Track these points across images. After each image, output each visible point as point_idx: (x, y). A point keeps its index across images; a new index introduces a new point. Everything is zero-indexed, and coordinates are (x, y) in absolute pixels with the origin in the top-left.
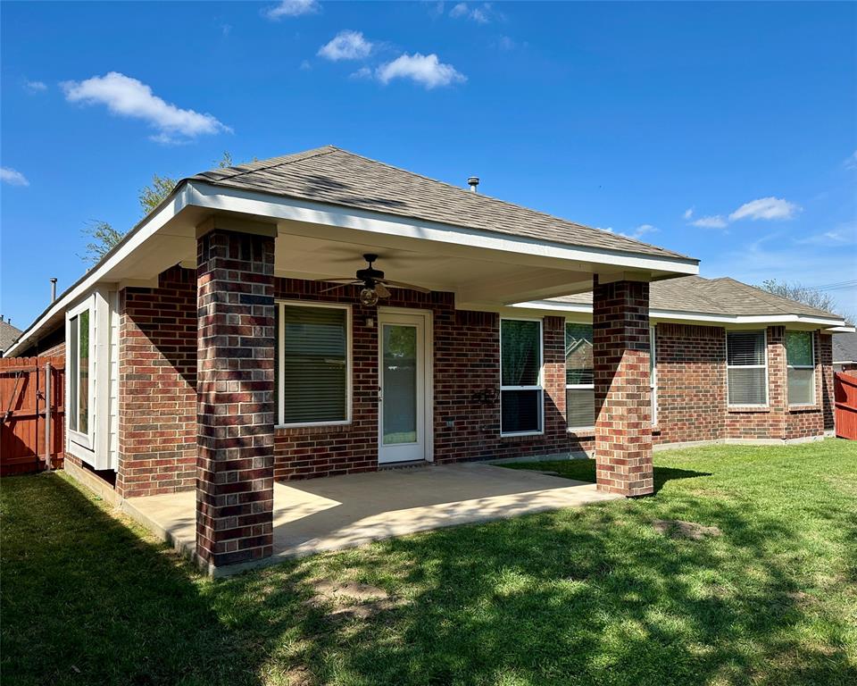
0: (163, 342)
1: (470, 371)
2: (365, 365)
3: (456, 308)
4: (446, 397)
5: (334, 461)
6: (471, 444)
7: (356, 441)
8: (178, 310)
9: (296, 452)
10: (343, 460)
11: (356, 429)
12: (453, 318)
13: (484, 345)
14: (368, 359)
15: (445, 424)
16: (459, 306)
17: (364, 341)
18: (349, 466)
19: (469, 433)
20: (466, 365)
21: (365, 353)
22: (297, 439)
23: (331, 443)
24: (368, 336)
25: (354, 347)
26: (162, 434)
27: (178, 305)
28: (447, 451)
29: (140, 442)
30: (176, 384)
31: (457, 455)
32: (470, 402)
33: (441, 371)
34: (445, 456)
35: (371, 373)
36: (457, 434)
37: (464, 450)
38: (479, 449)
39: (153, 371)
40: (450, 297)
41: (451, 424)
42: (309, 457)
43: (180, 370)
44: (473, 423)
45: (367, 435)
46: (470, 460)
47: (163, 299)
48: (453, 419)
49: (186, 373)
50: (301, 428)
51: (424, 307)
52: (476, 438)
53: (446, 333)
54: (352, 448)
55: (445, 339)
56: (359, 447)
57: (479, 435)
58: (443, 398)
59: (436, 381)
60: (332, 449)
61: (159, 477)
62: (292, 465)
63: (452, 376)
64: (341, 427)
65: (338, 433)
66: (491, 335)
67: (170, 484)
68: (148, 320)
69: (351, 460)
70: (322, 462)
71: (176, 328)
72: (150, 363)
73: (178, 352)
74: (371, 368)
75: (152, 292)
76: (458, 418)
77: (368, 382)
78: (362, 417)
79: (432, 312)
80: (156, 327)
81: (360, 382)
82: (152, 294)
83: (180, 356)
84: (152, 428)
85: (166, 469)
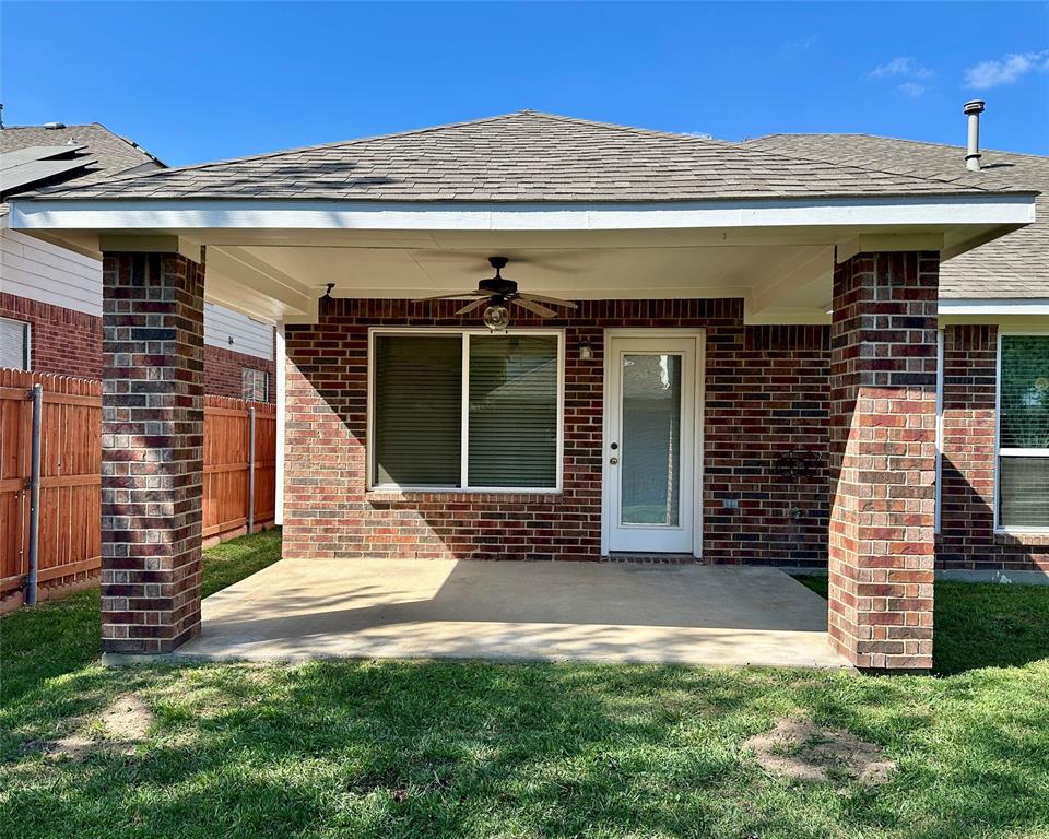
0: (324, 385)
1: (772, 422)
2: (582, 412)
3: (745, 323)
4: (723, 463)
5: (533, 541)
6: (772, 538)
7: (566, 517)
8: (340, 348)
9: (481, 524)
10: (548, 541)
11: (565, 501)
12: (740, 339)
13: (804, 380)
14: (587, 404)
15: (721, 504)
16: (750, 319)
17: (580, 379)
18: (555, 550)
19: (768, 521)
20: (764, 413)
21: (581, 396)
22: (483, 508)
23: (530, 516)
24: (587, 371)
25: (567, 387)
26: (322, 490)
27: (340, 342)
28: (725, 545)
29: (300, 498)
30: (337, 433)
31: (743, 553)
32: (771, 472)
33: (713, 422)
34: (721, 553)
35: (591, 424)
36: (745, 521)
37: (757, 546)
38: (788, 547)
39: (312, 418)
40: (735, 306)
41: (733, 503)
42: (499, 532)
43: (343, 418)
44: (778, 505)
45: (584, 510)
46: (769, 563)
47: (325, 336)
48: (736, 496)
49: (349, 421)
50: (484, 494)
51: (687, 324)
52: (784, 530)
53: (725, 363)
54: (561, 525)
55: (723, 372)
56: (570, 526)
57: (789, 525)
58: (717, 463)
59: (707, 438)
60: (529, 525)
61: (318, 538)
62: (476, 540)
63: (735, 430)
64: (550, 495)
65: (540, 504)
66: (820, 364)
67: (330, 547)
68: (308, 361)
69: (558, 541)
70: (516, 541)
71: (337, 369)
72: (309, 409)
73: (339, 397)
74: (591, 417)
75: (312, 328)
76: (745, 496)
77: (586, 437)
78: (577, 485)
79: (704, 331)
80: (316, 369)
81: (573, 436)
82: (312, 331)
83: (342, 402)
84: (312, 482)
85: (326, 530)
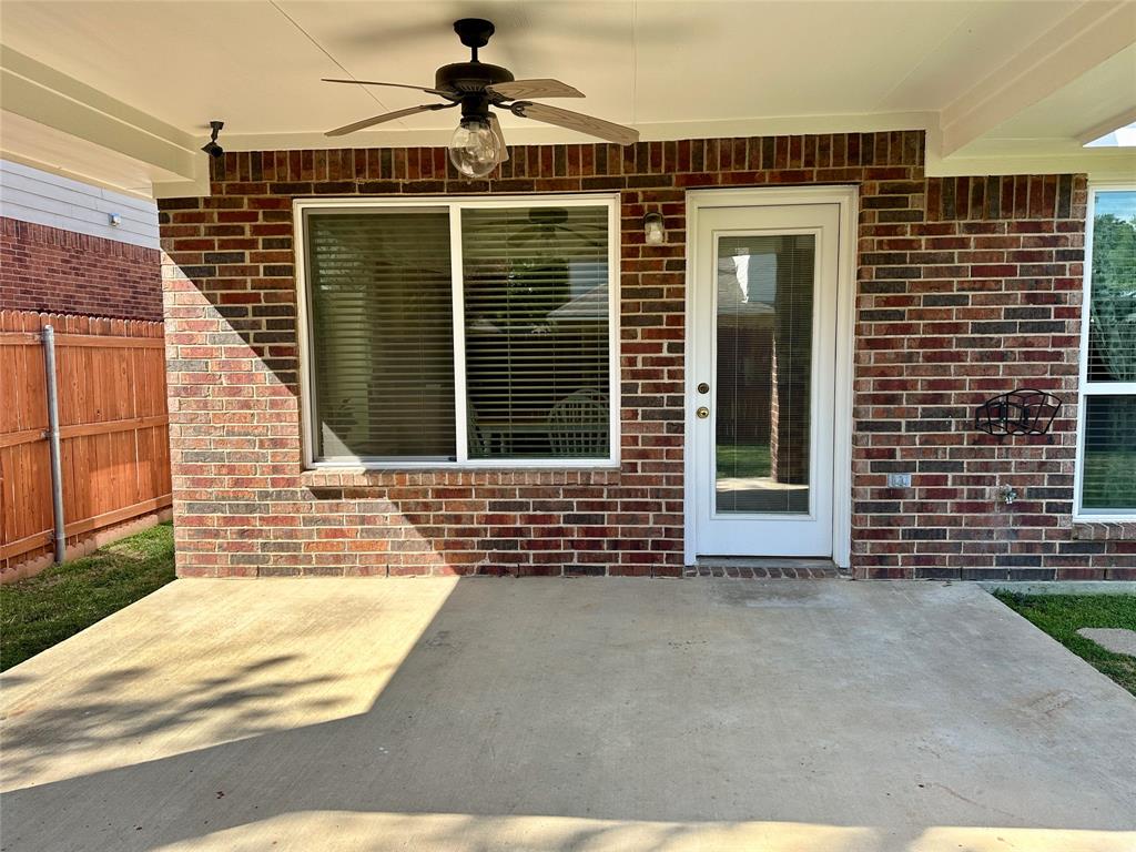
0: (226, 299)
1: (972, 343)
2: (649, 334)
3: (929, 173)
4: (888, 413)
5: (574, 545)
6: (967, 534)
7: (626, 507)
8: (248, 235)
9: (489, 519)
10: (598, 545)
11: (625, 480)
12: (918, 202)
13: (1025, 271)
14: (658, 320)
15: (883, 481)
16: (938, 166)
17: (647, 280)
18: (609, 558)
19: (960, 507)
20: (956, 328)
21: (650, 307)
22: (492, 493)
23: (568, 506)
24: (658, 266)
25: (625, 294)
26: (231, 470)
27: (247, 226)
28: (890, 548)
29: (197, 483)
30: (250, 378)
31: (918, 560)
32: (967, 426)
33: (871, 344)
34: (881, 560)
35: (665, 354)
36: (922, 507)
37: (941, 548)
38: (992, 548)
39: (209, 354)
40: (911, 144)
41: (904, 480)
42: (519, 532)
43: (259, 352)
44: (978, 481)
45: (656, 493)
46: (961, 575)
47: (222, 217)
48: (908, 468)
49: (267, 356)
50: (493, 472)
51: (828, 179)
52: (987, 521)
53: (892, 244)
54: (619, 519)
55: (888, 259)
56: (634, 519)
57: (996, 513)
58: (877, 413)
59: (861, 371)
60: (568, 519)
61: (230, 547)
62: (483, 545)
63: (909, 357)
64: (600, 472)
65: (583, 486)
66: (1054, 241)
67: (250, 560)
68: (197, 259)
69: (615, 545)
70: (546, 545)
71: (244, 271)
72: (203, 339)
73: (250, 318)
74: (665, 343)
75: (201, 204)
76: (925, 466)
77: (657, 375)
78: (643, 455)
79: (855, 190)
80: (211, 272)
81: (636, 375)
82: (201, 209)
83: (256, 325)
84: (214, 456)
85: (242, 534)
